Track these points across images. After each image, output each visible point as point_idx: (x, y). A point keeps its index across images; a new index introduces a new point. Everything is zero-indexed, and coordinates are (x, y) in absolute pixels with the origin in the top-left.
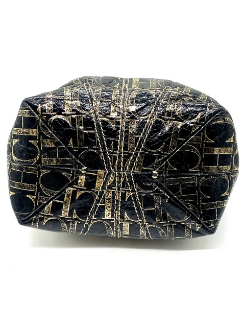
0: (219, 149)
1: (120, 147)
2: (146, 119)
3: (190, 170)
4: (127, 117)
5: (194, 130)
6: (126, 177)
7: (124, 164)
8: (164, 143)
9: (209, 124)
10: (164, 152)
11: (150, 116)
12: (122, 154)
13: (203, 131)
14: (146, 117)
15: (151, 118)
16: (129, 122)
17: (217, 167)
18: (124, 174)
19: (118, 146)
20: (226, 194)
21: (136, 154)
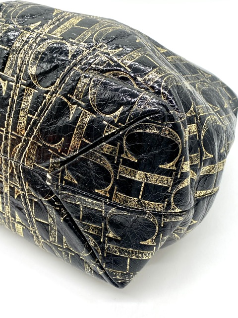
0: (146, 175)
1: (8, 125)
2: (47, 92)
3: (96, 191)
4: (23, 81)
5: (107, 132)
6: (13, 168)
7: (11, 150)
8: (63, 139)
9: (131, 130)
10: (61, 152)
11: (52, 89)
12: (9, 135)
13: (120, 139)
14: (46, 89)
15: (53, 93)
16: (23, 90)
17: (139, 201)
18: (11, 164)
19: (6, 122)
20: (149, 242)
21: (27, 141)
